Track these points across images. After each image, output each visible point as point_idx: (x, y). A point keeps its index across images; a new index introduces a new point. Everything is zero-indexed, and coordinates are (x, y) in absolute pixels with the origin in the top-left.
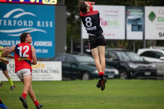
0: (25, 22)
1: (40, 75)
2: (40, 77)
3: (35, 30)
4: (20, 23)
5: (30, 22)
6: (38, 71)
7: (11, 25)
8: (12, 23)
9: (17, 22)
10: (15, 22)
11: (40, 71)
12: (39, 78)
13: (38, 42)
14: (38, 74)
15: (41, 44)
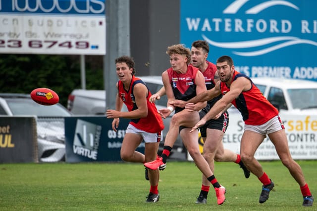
0: (274, 24)
1: (307, 147)
2: (308, 151)
3: (298, 41)
4: (261, 26)
5: (284, 22)
6: (304, 137)
7: (242, 30)
8: (245, 25)
9: (254, 24)
10: (250, 22)
11: (309, 137)
12: (305, 154)
13: (303, 69)
14: (304, 143)
15: (311, 73)
